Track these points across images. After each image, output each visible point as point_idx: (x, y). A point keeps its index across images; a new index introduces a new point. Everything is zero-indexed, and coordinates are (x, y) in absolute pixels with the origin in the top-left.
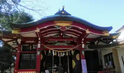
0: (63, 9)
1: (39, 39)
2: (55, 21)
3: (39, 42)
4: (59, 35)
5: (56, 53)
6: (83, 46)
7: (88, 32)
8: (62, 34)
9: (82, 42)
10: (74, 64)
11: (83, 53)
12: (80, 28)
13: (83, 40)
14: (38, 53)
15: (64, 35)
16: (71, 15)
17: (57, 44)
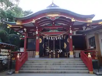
0: (53, 2)
1: (37, 28)
2: (46, 13)
3: (37, 30)
4: (51, 24)
5: (49, 38)
6: (71, 32)
7: (73, 20)
8: (54, 23)
9: (70, 29)
11: (71, 37)
12: (67, 18)
13: (71, 27)
14: (37, 38)
15: (56, 24)
16: (59, 7)
17: (50, 31)
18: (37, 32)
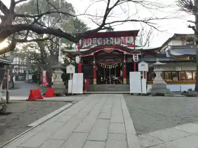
3: (94, 60)
5: (105, 66)
7: (125, 53)
9: (124, 59)
10: (121, 73)
11: (125, 66)
12: (120, 51)
14: (94, 67)
18: (94, 62)
